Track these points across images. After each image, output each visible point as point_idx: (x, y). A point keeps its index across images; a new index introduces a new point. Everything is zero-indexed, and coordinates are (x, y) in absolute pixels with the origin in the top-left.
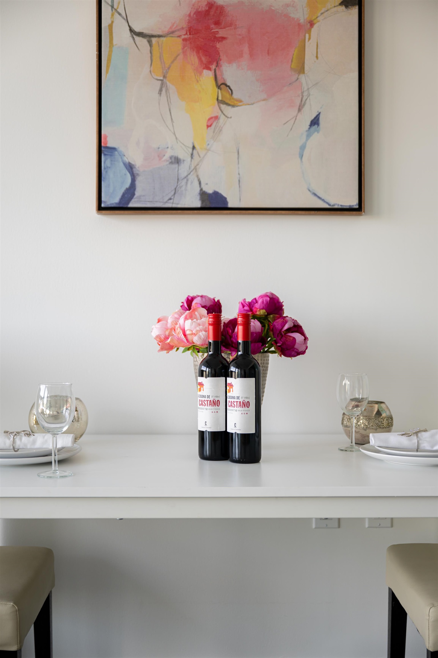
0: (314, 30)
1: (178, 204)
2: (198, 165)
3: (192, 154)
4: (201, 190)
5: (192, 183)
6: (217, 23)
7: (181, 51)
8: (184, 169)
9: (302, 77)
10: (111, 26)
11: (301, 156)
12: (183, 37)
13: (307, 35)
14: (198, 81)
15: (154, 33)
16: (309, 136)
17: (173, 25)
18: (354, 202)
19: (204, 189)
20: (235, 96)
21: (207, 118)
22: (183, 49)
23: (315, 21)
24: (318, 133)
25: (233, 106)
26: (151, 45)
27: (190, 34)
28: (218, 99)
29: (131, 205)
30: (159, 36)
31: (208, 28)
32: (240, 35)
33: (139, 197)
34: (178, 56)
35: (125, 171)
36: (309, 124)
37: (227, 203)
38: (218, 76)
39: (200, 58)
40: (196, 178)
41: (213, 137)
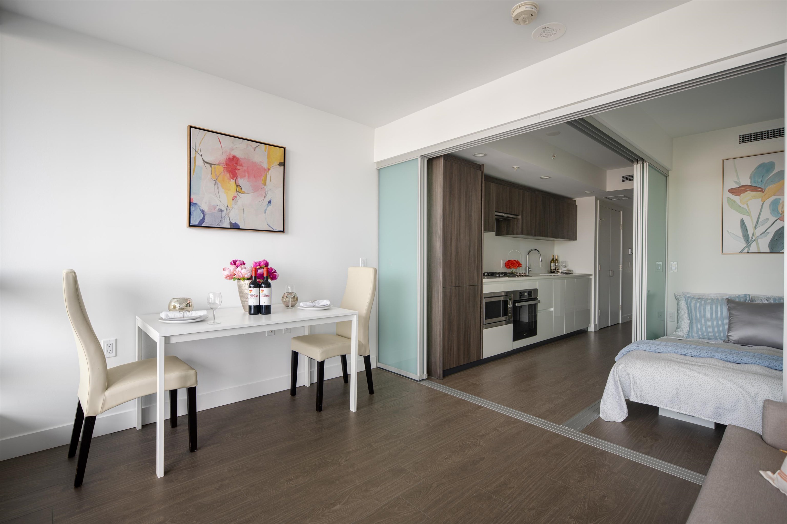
0: (270, 172)
1: (221, 226)
2: (229, 213)
3: (227, 209)
4: (230, 222)
5: (227, 219)
6: (236, 164)
7: (223, 171)
8: (224, 214)
9: (266, 187)
10: (195, 158)
11: (265, 213)
12: (224, 166)
13: (267, 173)
14: (229, 183)
15: (213, 163)
16: (267, 207)
17: (220, 162)
18: (282, 230)
20: (243, 190)
21: (233, 196)
22: (224, 170)
23: (270, 169)
24: (271, 205)
25: (242, 193)
26: (211, 167)
27: (226, 166)
28: (236, 190)
29: (203, 225)
30: (215, 165)
31: (233, 165)
32: (244, 169)
33: (206, 223)
34: (222, 173)
35: (200, 212)
36: (268, 202)
37: (239, 227)
38: (237, 182)
39: (230, 175)
40: (228, 218)
41: (235, 204)
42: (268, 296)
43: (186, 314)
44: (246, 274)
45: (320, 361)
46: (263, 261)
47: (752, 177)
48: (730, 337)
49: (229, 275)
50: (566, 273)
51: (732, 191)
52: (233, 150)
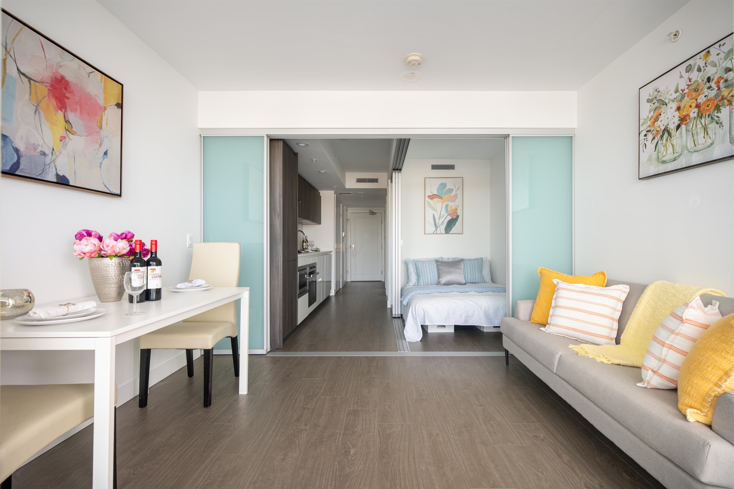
0: (106, 111)
1: (45, 178)
2: (55, 159)
3: (52, 153)
4: (57, 173)
5: (52, 168)
6: (66, 89)
7: (47, 95)
8: (48, 160)
9: (101, 130)
10: (5, 60)
11: (101, 167)
12: (48, 88)
13: (103, 113)
14: (56, 115)
15: (33, 78)
16: (103, 159)
17: (43, 79)
19: (58, 173)
20: (73, 129)
21: (61, 136)
23: (106, 108)
24: (107, 158)
25: (73, 134)
26: (30, 84)
27: (52, 88)
28: (65, 128)
29: (17, 173)
30: (35, 81)
31: (61, 89)
32: (76, 100)
33: (22, 169)
34: (45, 96)
35: (13, 152)
36: (103, 153)
37: (69, 182)
38: (66, 116)
39: (56, 102)
40: (54, 166)
41: (63, 147)
47: (438, 190)
48: (441, 282)
51: (429, 197)
52: (61, 66)
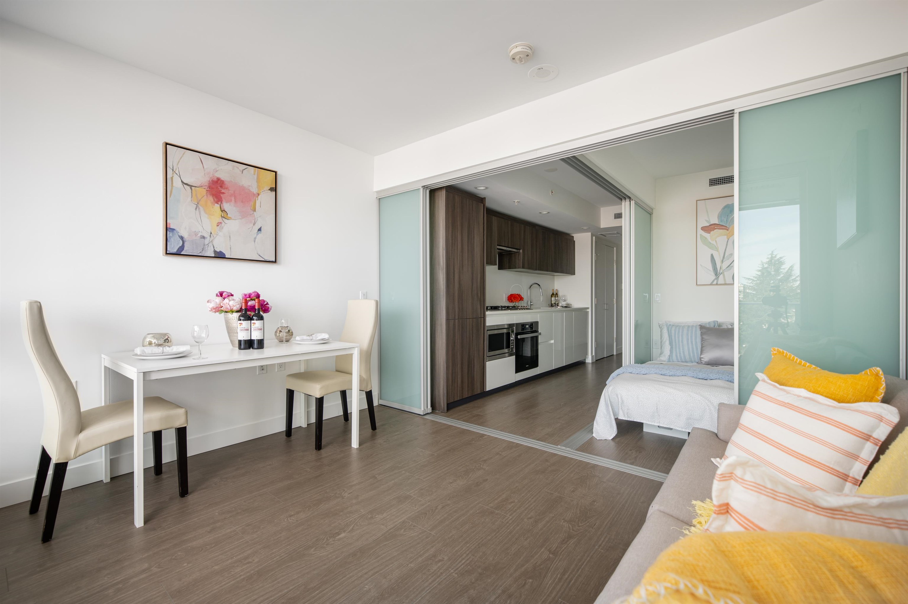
0: (259, 197)
1: (204, 255)
2: (213, 240)
3: (210, 236)
4: (214, 250)
5: (210, 247)
6: (221, 187)
8: (207, 241)
9: (255, 212)
10: (172, 178)
11: (255, 241)
12: (206, 189)
13: (257, 198)
14: (213, 208)
15: (194, 185)
16: (257, 234)
17: (202, 183)
18: (274, 260)
19: (215, 250)
20: (228, 215)
21: (217, 222)
22: (206, 194)
23: (260, 194)
24: (261, 234)
25: (228, 219)
26: (191, 190)
27: (209, 189)
28: (221, 216)
29: (182, 253)
30: (195, 187)
31: (217, 188)
32: (230, 193)
33: (186, 250)
34: (204, 196)
35: (179, 239)
36: (257, 230)
37: (225, 256)
38: (221, 207)
39: (213, 198)
40: (212, 246)
41: (219, 230)
42: (261, 329)
43: (166, 349)
44: (235, 306)
45: (319, 397)
46: (253, 293)
47: (720, 217)
48: (702, 359)
49: (215, 307)
50: (566, 307)
51: (704, 229)
52: (217, 171)
